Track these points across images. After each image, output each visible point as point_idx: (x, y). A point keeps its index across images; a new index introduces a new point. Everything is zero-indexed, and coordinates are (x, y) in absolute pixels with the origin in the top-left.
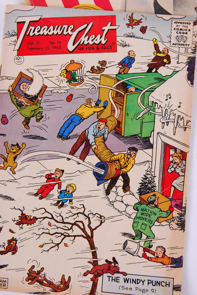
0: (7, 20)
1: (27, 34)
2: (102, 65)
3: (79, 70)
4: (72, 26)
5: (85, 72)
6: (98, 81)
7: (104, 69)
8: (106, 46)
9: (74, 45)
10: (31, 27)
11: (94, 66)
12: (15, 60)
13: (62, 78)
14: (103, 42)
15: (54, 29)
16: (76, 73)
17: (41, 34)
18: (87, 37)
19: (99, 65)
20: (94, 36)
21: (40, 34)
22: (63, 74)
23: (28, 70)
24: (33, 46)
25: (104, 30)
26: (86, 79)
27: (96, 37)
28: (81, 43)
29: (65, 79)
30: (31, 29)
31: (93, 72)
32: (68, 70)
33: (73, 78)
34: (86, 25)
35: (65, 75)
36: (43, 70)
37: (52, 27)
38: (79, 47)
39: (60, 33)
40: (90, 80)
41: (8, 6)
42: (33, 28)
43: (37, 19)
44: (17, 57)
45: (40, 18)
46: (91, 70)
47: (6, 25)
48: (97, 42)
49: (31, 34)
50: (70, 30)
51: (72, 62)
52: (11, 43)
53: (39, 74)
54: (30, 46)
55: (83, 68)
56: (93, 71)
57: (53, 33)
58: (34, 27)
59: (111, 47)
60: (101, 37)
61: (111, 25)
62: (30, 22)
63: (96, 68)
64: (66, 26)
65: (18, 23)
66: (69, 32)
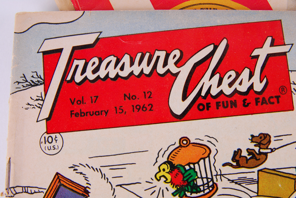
0: (18, 49)
1: (69, 78)
2: (259, 145)
3: (202, 161)
4: (177, 53)
5: (219, 166)
6: (254, 187)
7: (266, 154)
8: (266, 95)
9: (184, 98)
10: (76, 62)
11: (240, 150)
12: (43, 145)
13: (161, 184)
14: (258, 87)
15: (132, 64)
16: (197, 169)
17: (102, 76)
18: (217, 77)
19: (252, 146)
20: (233, 73)
21: (98, 77)
22: (162, 173)
23: (74, 167)
24: (83, 107)
25: (257, 57)
26: (222, 184)
27: (238, 75)
28: (203, 94)
29: (169, 186)
30: (77, 66)
31: (238, 166)
32: (176, 162)
33: (189, 184)
34: (211, 48)
35: (169, 177)
36: (112, 168)
37: (126, 59)
38: (197, 103)
39: (147, 71)
40: (233, 185)
41: (21, 16)
42: (81, 63)
43: (90, 40)
44: (47, 136)
45: (98, 39)
46: (233, 159)
47: (17, 62)
48: (243, 89)
49: (78, 78)
50: (171, 61)
51: (184, 142)
52: (31, 102)
53: (103, 176)
54: (76, 108)
55: (212, 156)
56: (237, 162)
57: (132, 73)
58: (84, 61)
59: (278, 97)
60: (251, 75)
61: (272, 45)
62: (74, 48)
63: (245, 153)
64: (162, 54)
65: (44, 53)
66: (172, 67)
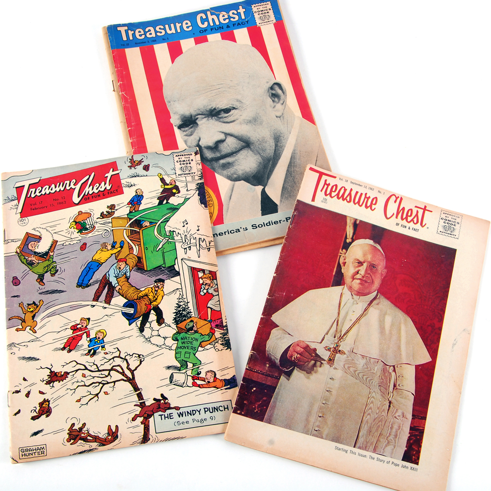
0: (4, 187)
1: (29, 196)
2: (111, 209)
3: (88, 219)
4: (74, 181)
5: (95, 219)
6: (111, 225)
7: (114, 212)
8: (112, 190)
9: (79, 197)
10: (31, 190)
11: (103, 212)
12: (19, 223)
13: (72, 230)
14: (108, 188)
15: (56, 187)
16: (86, 222)
17: (43, 194)
18: (91, 186)
19: (108, 210)
20: (98, 185)
21: (42, 194)
22: (72, 226)
23: (34, 229)
24: (36, 206)
25: (107, 177)
26: (97, 226)
27: (100, 185)
28: (86, 194)
29: (76, 230)
30: (32, 191)
31: (103, 218)
32: (77, 221)
33: (83, 228)
34: (88, 176)
35: (75, 227)
36: (51, 227)
37: (53, 186)
38: (84, 198)
39: (62, 189)
40: (102, 225)
41: (4, 174)
42: (34, 190)
43: (37, 180)
44: (21, 219)
45: (40, 180)
46: (101, 216)
47: (4, 192)
48: (102, 189)
49: (33, 196)
50: (72, 184)
51: (80, 213)
52: (12, 207)
53: (47, 230)
54: (33, 207)
55: (92, 216)
56: (103, 217)
57: (56, 191)
58: (35, 189)
59: (117, 190)
60: (105, 184)
61: (113, 171)
62: (30, 185)
63: (105, 213)
64: (68, 182)
65: (16, 188)
66: (72, 186)
